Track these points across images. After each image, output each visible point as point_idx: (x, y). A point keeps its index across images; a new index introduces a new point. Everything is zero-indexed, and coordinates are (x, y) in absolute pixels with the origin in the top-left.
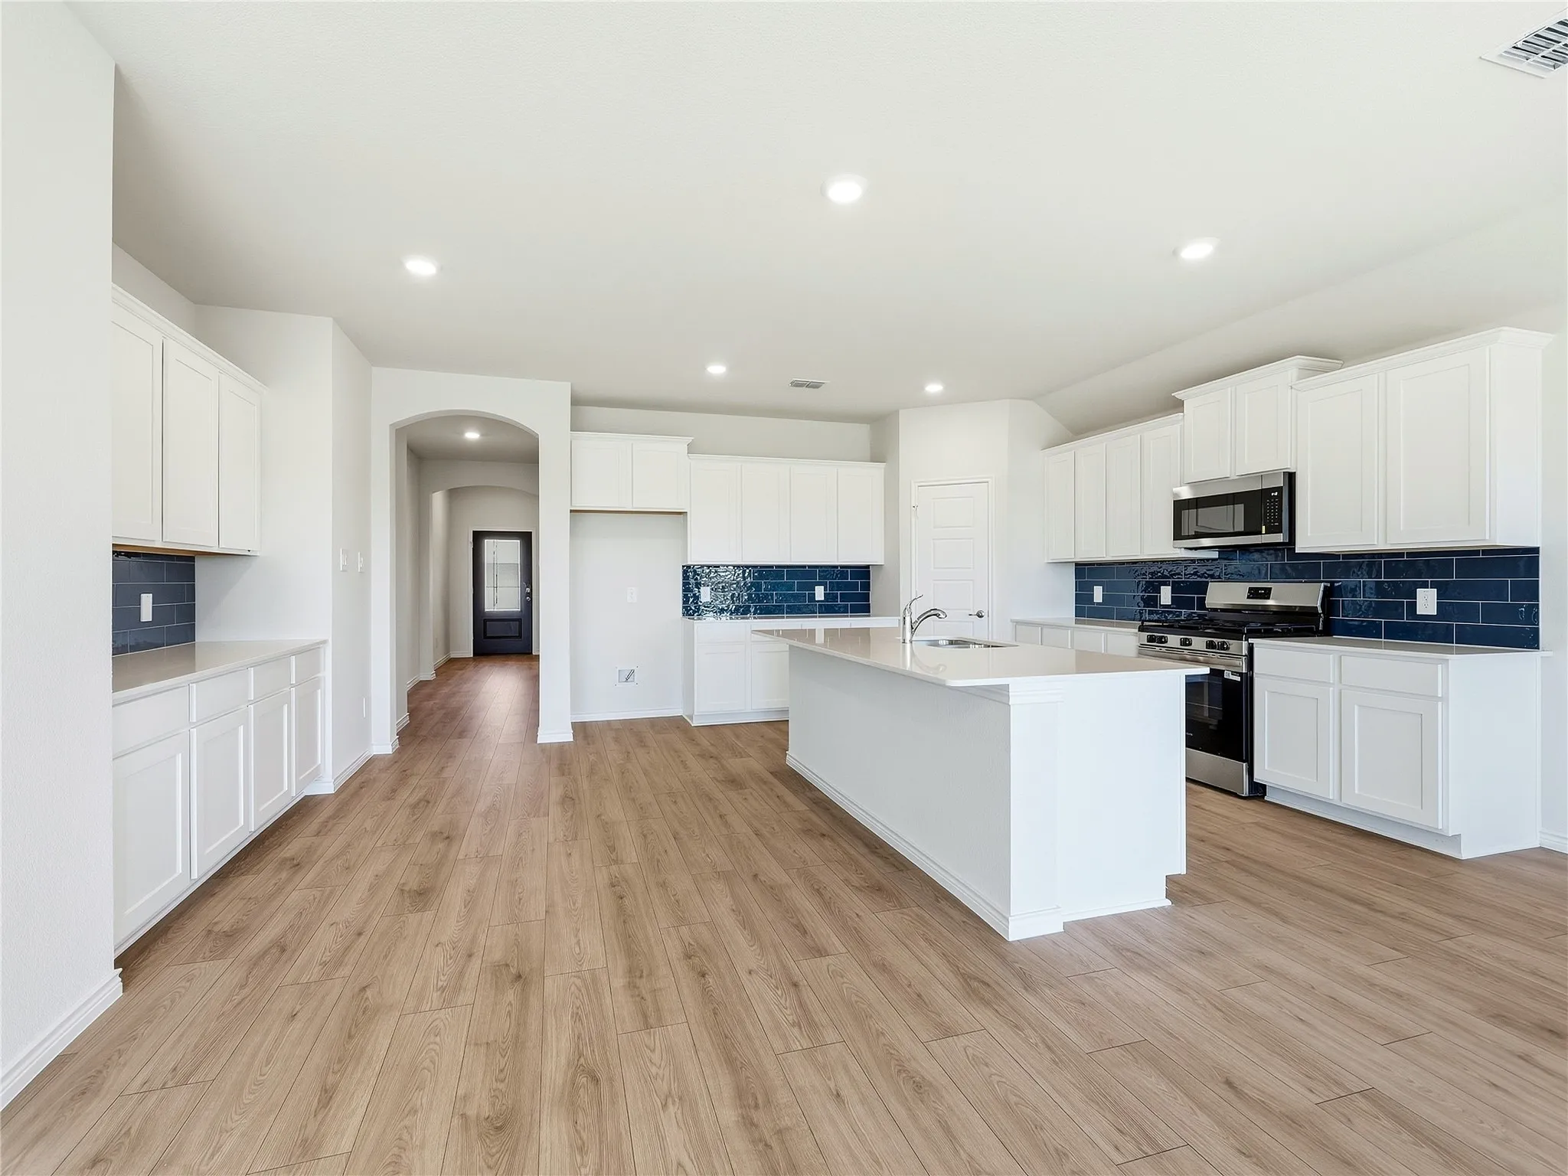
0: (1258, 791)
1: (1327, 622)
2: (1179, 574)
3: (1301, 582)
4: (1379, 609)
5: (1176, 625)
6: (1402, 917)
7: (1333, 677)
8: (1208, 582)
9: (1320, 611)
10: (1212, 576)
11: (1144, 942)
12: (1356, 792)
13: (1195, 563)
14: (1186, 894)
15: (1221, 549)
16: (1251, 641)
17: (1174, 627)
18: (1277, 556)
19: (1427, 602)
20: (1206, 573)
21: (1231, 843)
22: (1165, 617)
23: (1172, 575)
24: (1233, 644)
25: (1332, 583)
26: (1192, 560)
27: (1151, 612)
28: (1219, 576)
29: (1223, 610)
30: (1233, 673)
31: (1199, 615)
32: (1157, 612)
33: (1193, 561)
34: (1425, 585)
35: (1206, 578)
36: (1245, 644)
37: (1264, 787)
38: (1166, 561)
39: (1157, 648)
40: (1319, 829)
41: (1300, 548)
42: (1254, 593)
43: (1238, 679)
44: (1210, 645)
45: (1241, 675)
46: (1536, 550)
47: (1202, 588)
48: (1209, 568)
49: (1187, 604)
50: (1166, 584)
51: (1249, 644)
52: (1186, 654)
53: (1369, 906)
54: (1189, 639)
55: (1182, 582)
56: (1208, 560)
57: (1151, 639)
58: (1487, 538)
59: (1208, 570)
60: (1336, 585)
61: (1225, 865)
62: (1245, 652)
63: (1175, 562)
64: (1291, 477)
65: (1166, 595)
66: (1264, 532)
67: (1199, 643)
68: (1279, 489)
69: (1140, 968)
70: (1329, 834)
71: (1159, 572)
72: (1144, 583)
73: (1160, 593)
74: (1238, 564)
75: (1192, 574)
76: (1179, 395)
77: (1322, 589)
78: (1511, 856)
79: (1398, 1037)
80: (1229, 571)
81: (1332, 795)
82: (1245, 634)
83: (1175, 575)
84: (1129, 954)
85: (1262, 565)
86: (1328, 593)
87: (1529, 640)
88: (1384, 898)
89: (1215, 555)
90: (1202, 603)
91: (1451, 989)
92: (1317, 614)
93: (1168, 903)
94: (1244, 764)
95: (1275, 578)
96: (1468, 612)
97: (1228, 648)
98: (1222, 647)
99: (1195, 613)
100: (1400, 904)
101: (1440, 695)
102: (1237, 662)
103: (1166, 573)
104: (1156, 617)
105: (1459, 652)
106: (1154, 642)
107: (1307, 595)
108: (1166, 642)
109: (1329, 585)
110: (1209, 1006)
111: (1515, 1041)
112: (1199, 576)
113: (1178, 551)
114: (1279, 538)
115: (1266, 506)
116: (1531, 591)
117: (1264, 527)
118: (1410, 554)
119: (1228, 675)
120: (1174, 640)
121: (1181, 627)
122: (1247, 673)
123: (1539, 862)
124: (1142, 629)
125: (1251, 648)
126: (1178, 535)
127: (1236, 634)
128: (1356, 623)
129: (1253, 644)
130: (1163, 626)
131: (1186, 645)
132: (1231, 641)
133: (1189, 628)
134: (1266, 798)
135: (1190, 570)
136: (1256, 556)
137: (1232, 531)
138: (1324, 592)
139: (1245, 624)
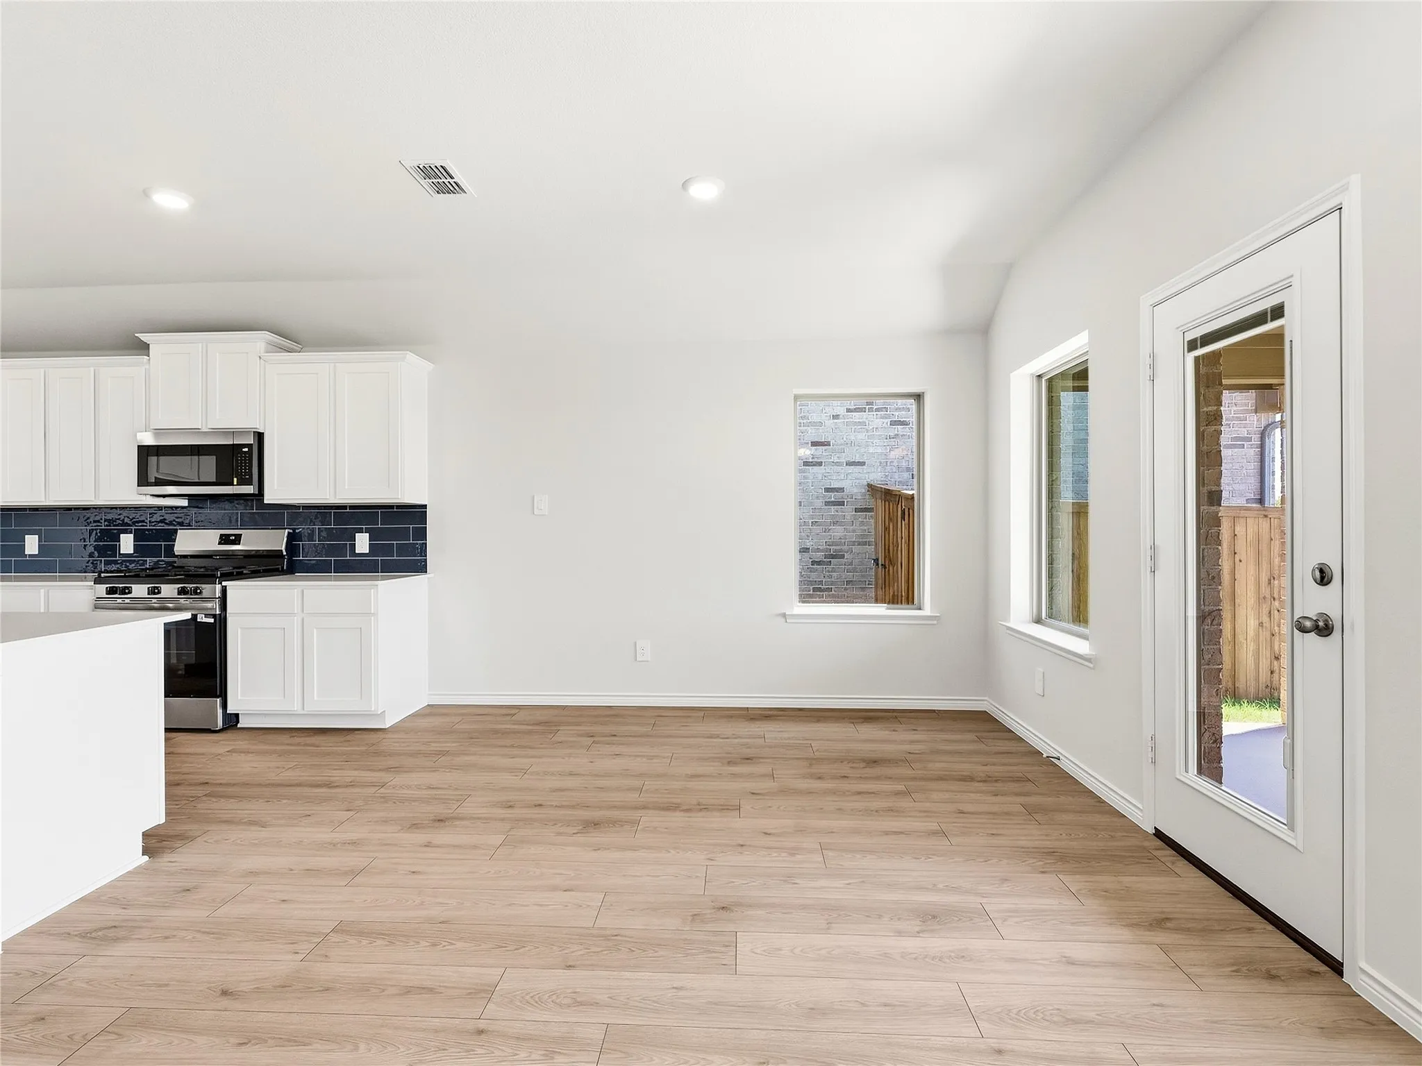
0: (232, 721)
1: (291, 562)
2: (143, 521)
3: (269, 529)
4: (332, 550)
5: (143, 574)
6: (352, 785)
7: (297, 609)
8: (177, 529)
9: (285, 553)
10: (181, 524)
11: (121, 911)
12: (315, 698)
13: (162, 510)
14: (165, 842)
15: (190, 497)
16: (224, 583)
17: (138, 577)
18: (246, 506)
19: (362, 543)
20: (174, 520)
21: (207, 777)
22: (126, 567)
23: (134, 523)
24: (207, 589)
25: (294, 530)
26: (158, 507)
27: (107, 563)
28: (189, 523)
29: (192, 556)
30: (207, 616)
31: (167, 563)
32: (115, 562)
33: (160, 508)
34: (361, 531)
35: (175, 526)
36: (218, 587)
37: (237, 715)
38: (127, 508)
39: (119, 599)
40: (284, 738)
41: (269, 498)
42: (225, 540)
43: (212, 620)
44: (182, 591)
45: (214, 616)
46: (425, 506)
47: (171, 536)
48: (180, 515)
49: (155, 552)
50: (125, 532)
51: (223, 586)
52: (154, 603)
53: (328, 785)
54: (157, 588)
55: (148, 530)
56: (177, 508)
57: (111, 591)
58: (400, 497)
59: (177, 518)
60: (297, 531)
61: (204, 798)
62: (218, 594)
63: (137, 508)
64: (260, 437)
65: (127, 543)
66: (235, 483)
67: (168, 590)
68: (249, 446)
69: (116, 940)
70: (297, 740)
71: (119, 519)
72: (98, 531)
73: (119, 541)
74: (210, 511)
75: (159, 522)
76: (145, 337)
77: (286, 534)
78: (414, 716)
79: (354, 873)
80: (199, 519)
81: (296, 707)
82: (218, 577)
83: (138, 522)
84: (100, 933)
85: (233, 513)
86: (291, 537)
87: (421, 568)
88: (336, 775)
89: (185, 503)
90: (170, 550)
91: (385, 821)
92: (283, 556)
93: (146, 858)
94: (218, 700)
95: (244, 526)
96: (387, 550)
97: (201, 593)
98: (196, 592)
99: (163, 561)
100: (350, 774)
101: (372, 612)
102: (209, 605)
103: (126, 520)
104: (114, 567)
105: (383, 579)
106: (116, 593)
107: (273, 540)
108: (130, 592)
109: (291, 531)
110: (198, 936)
111: (420, 837)
112: (167, 524)
113: (143, 497)
114: (249, 489)
115: (237, 460)
116: (422, 534)
117: (235, 479)
118: (353, 507)
119: (201, 618)
120: (140, 590)
121: (148, 576)
122: (220, 615)
123: (430, 715)
124: (98, 581)
125: (224, 590)
126: (143, 480)
127: (209, 577)
128: (314, 562)
129: (226, 587)
130: (125, 576)
131: (155, 594)
132: (203, 586)
133: (155, 576)
134: (239, 726)
135: (157, 518)
136: (227, 505)
137: (198, 481)
138: (288, 537)
139: (217, 569)
